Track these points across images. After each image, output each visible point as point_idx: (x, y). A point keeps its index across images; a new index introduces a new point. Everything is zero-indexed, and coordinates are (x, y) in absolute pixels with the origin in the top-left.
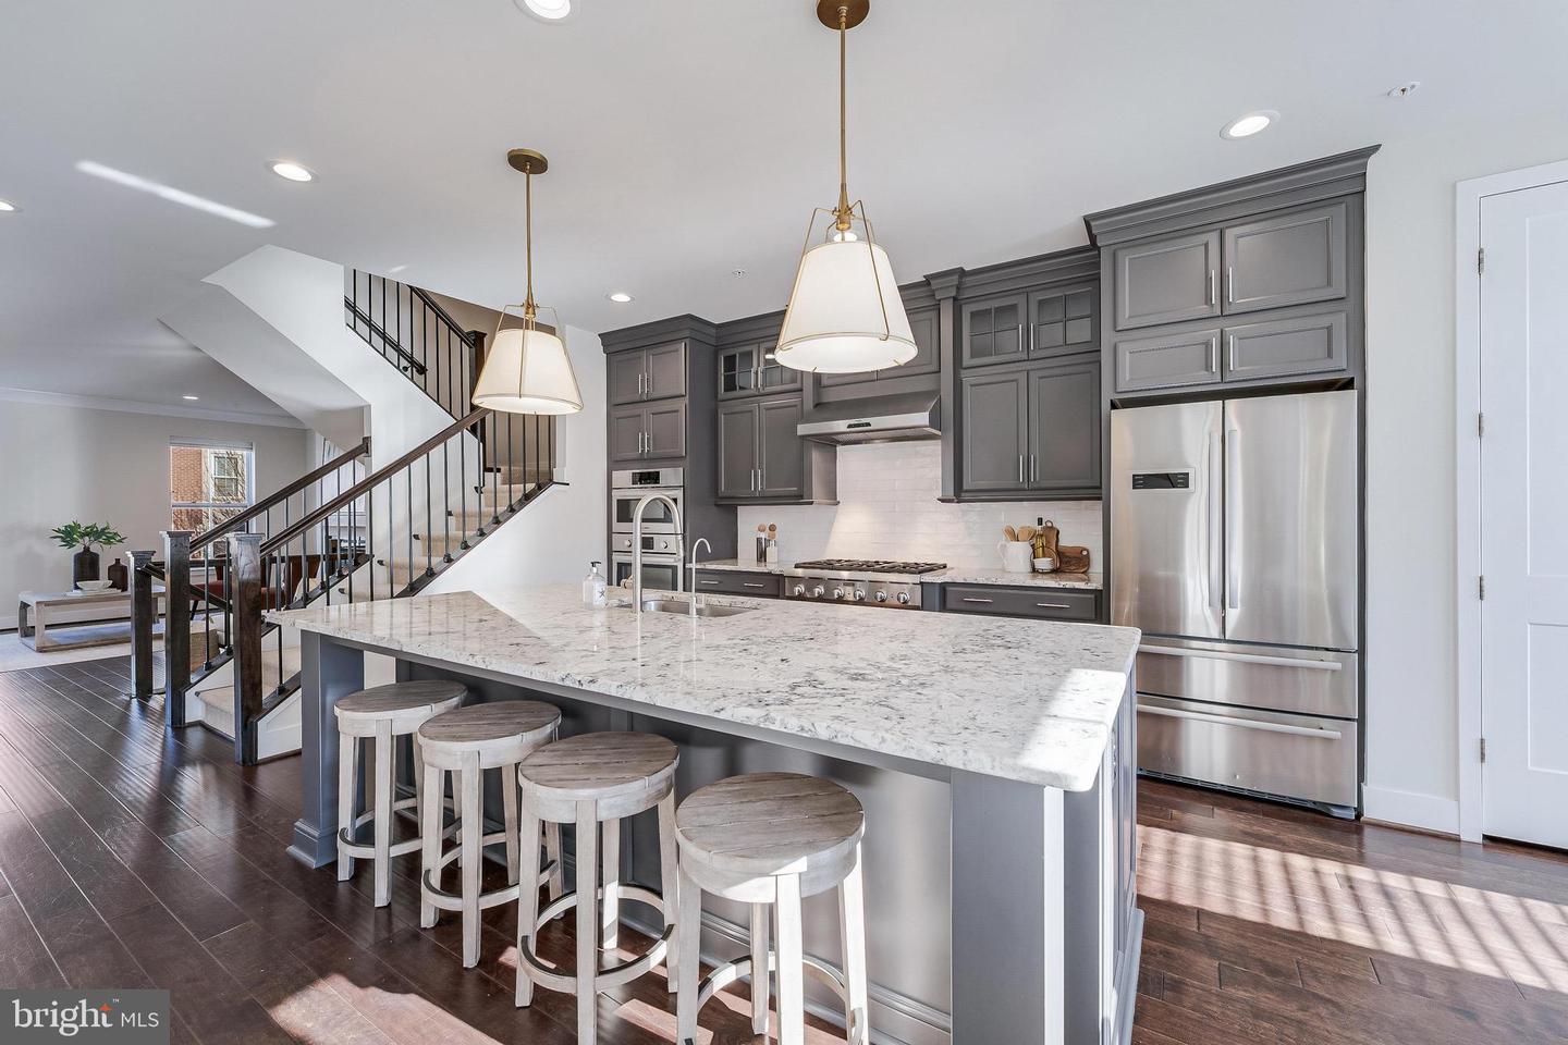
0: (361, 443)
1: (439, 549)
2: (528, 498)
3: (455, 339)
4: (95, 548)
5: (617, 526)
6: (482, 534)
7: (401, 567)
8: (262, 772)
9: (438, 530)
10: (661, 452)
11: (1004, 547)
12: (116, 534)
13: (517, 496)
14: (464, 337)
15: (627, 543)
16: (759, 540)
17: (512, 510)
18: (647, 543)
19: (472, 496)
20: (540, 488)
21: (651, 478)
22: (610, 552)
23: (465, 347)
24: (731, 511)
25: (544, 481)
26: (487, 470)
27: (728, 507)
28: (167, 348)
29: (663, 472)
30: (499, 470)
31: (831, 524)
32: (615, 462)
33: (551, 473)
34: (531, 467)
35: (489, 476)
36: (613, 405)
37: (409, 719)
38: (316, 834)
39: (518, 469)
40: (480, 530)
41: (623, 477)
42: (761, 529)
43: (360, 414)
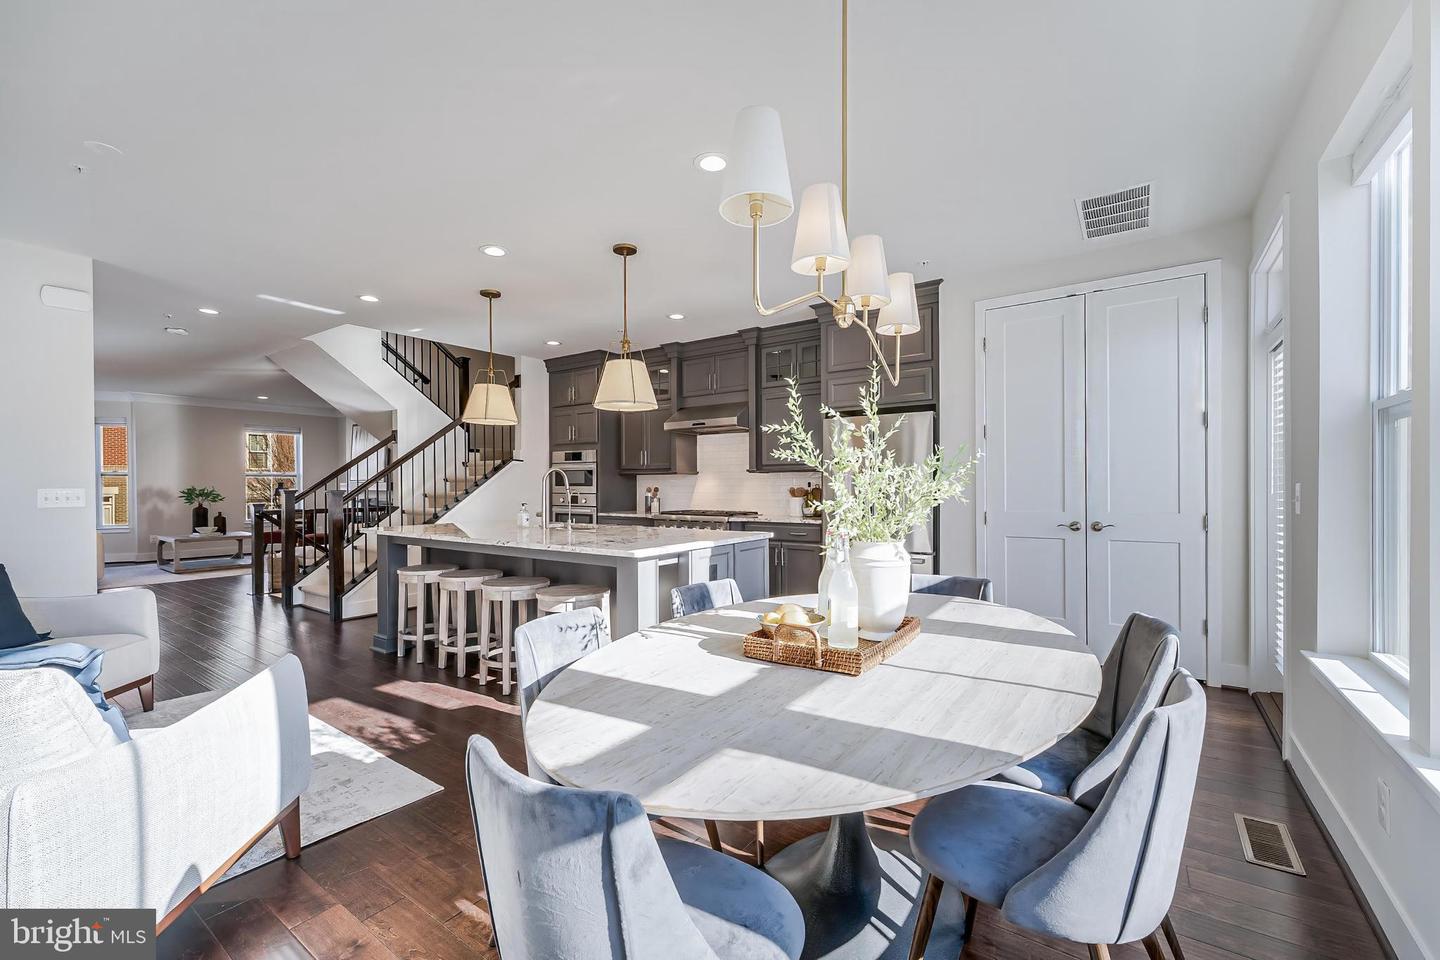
0: (390, 434)
1: (441, 502)
2: (496, 469)
3: (450, 363)
4: (206, 505)
5: (557, 489)
6: (467, 493)
7: (419, 514)
8: (345, 626)
9: (440, 490)
10: (583, 440)
11: (788, 501)
12: (218, 495)
13: (490, 468)
14: (455, 361)
15: (562, 500)
16: (646, 497)
17: (486, 478)
18: (575, 499)
19: (461, 469)
20: (504, 463)
21: (577, 457)
22: (551, 506)
23: (457, 368)
24: (633, 478)
25: (507, 458)
26: (470, 450)
27: (630, 477)
28: (265, 370)
29: (584, 453)
30: (478, 451)
31: (694, 487)
32: (554, 446)
33: (511, 453)
34: (498, 449)
35: (472, 455)
36: (553, 408)
37: (432, 576)
38: (385, 637)
39: (489, 450)
40: (466, 490)
41: (560, 455)
42: (649, 490)
43: (390, 415)
